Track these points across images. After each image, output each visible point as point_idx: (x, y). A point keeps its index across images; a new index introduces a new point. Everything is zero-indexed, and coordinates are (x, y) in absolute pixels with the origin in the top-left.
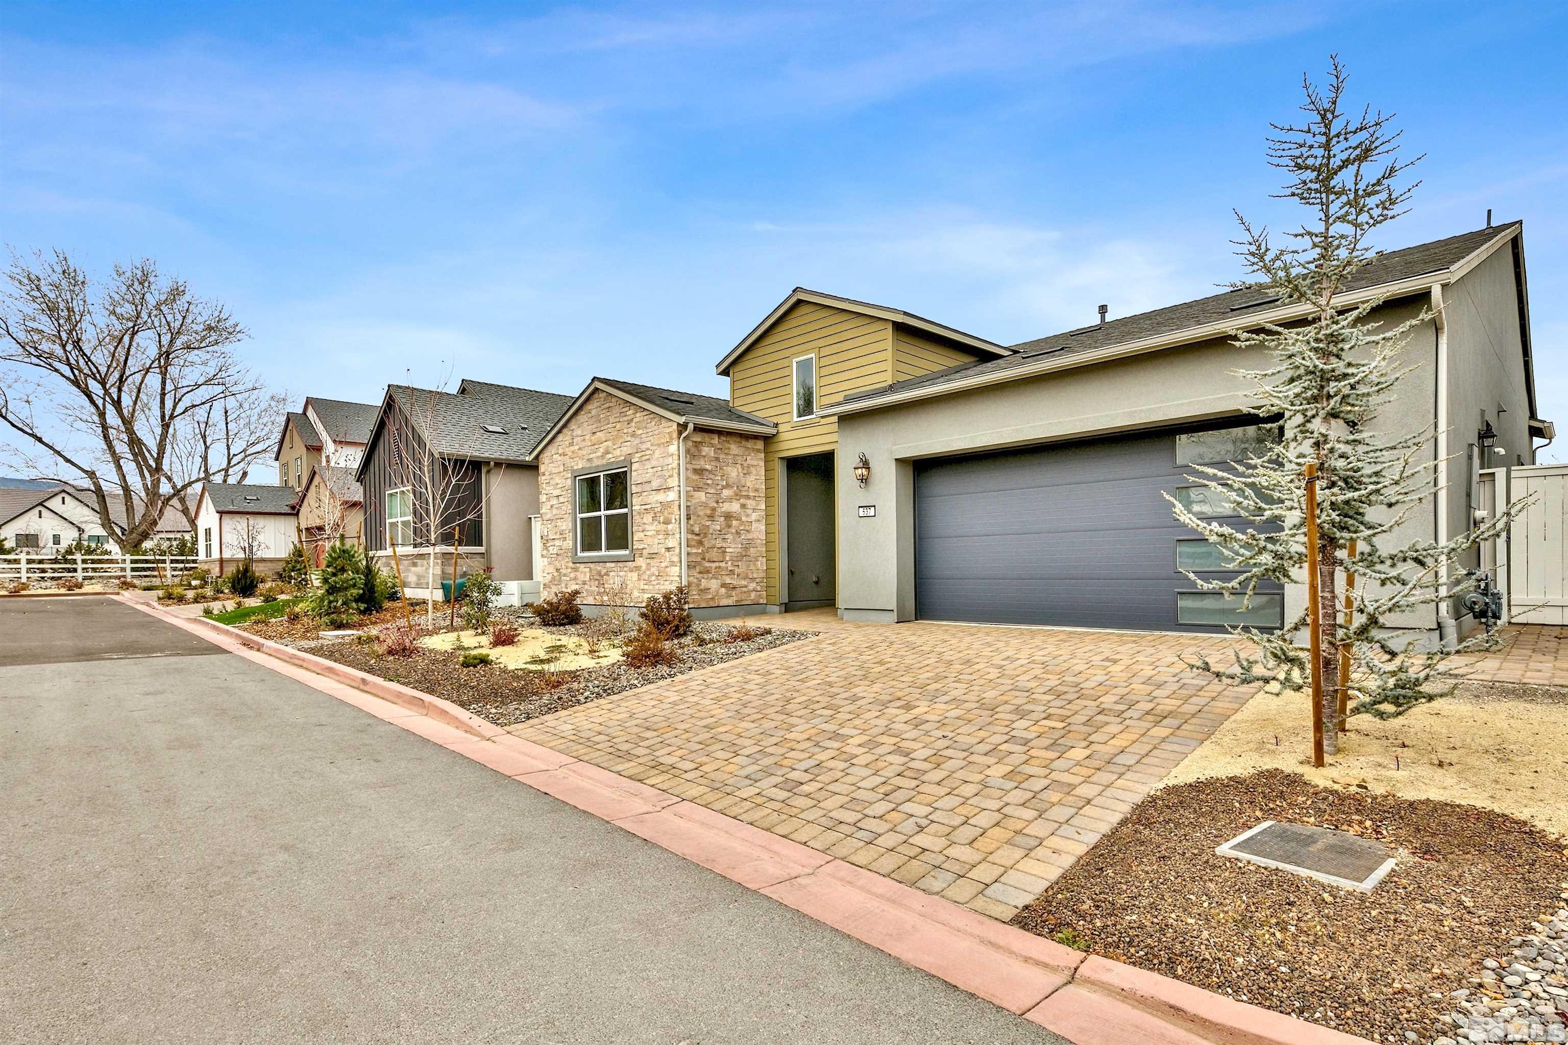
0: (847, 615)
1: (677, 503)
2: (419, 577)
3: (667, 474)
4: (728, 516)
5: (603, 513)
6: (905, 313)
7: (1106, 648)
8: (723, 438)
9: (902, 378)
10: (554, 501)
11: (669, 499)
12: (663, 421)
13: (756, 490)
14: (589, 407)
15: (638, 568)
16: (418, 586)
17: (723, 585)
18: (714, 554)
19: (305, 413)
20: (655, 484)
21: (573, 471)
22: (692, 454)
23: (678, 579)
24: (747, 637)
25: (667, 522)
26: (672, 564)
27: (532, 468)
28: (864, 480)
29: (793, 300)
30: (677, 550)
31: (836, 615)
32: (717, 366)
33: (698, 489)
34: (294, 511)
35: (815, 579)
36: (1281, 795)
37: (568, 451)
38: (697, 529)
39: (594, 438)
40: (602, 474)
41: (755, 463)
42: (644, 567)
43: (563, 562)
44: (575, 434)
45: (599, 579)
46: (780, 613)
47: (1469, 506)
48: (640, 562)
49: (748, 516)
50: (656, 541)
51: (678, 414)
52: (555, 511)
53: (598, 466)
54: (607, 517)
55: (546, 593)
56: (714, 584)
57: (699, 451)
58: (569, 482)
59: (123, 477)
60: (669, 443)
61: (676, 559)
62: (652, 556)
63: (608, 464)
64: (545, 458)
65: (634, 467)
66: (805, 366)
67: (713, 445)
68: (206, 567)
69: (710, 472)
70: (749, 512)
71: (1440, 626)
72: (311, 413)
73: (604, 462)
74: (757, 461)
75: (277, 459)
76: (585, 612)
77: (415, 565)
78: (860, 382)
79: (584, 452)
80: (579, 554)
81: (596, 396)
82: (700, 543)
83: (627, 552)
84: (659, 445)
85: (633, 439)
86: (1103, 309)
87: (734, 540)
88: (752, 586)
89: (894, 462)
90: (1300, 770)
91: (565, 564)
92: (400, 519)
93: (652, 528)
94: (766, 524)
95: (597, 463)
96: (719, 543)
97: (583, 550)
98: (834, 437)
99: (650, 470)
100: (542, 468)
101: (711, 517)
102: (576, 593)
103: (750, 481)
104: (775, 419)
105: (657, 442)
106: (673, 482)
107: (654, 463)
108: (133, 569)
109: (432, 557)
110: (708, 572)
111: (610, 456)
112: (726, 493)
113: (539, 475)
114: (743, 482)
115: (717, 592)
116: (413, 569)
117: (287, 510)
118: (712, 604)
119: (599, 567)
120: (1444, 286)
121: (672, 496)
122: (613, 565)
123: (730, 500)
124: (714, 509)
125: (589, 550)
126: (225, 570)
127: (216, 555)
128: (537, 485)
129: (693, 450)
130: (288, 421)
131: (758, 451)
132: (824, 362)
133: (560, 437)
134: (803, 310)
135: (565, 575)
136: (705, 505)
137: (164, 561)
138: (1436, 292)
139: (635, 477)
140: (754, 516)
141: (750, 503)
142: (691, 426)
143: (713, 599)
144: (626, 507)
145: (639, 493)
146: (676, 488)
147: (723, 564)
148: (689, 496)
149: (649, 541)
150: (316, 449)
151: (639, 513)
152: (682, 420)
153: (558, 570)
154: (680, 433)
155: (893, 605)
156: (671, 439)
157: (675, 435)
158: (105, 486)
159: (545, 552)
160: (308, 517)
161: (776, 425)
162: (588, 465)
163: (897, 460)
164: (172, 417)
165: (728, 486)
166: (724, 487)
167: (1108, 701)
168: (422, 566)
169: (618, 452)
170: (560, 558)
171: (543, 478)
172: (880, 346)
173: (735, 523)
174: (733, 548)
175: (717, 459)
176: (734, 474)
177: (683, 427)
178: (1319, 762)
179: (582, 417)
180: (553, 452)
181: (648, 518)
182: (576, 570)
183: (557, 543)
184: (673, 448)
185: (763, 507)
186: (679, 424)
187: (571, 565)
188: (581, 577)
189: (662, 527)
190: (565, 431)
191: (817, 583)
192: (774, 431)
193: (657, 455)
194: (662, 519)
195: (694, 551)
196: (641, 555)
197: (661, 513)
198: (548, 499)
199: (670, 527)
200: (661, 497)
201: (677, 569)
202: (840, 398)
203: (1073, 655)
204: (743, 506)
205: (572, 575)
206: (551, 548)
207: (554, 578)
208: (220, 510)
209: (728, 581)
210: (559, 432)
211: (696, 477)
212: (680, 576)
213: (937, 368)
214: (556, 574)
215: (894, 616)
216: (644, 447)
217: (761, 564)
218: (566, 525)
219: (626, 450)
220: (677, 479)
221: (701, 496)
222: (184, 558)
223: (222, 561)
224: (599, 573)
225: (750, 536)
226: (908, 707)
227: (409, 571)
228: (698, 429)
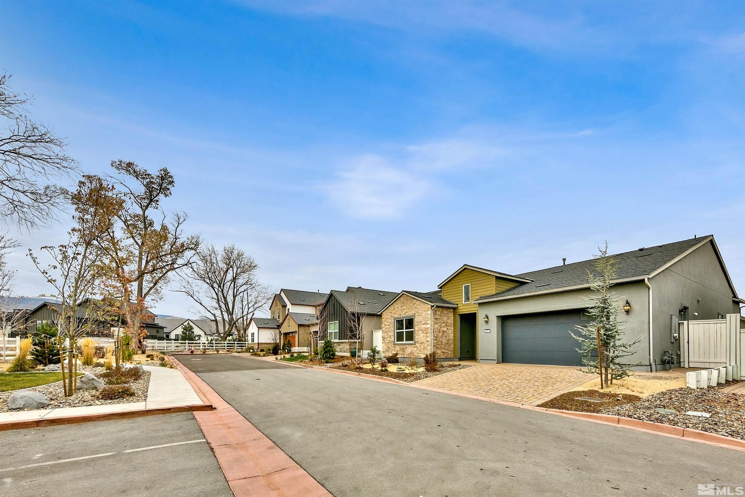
0: (481, 361)
1: (430, 328)
2: (341, 349)
3: (427, 320)
4: (443, 332)
5: (404, 330)
6: (500, 273)
7: (560, 370)
8: (442, 309)
9: (498, 292)
10: (387, 327)
11: (428, 327)
12: (426, 304)
13: (451, 324)
14: (400, 299)
15: (417, 347)
16: (340, 351)
17: (442, 352)
18: (439, 343)
19: (280, 294)
20: (423, 322)
21: (394, 318)
22: (435, 314)
23: (430, 350)
24: (454, 366)
25: (427, 333)
26: (429, 345)
27: (380, 316)
28: (487, 322)
29: (463, 268)
30: (430, 342)
31: (476, 361)
32: (438, 286)
33: (436, 324)
34: (279, 327)
35: (467, 351)
36: (593, 394)
37: (393, 312)
38: (435, 336)
39: (402, 308)
40: (404, 319)
41: (451, 316)
42: (419, 346)
43: (390, 345)
44: (395, 307)
45: (403, 350)
46: (458, 361)
47: (671, 333)
48: (417, 345)
49: (449, 331)
50: (423, 339)
51: (432, 303)
52: (387, 330)
53: (403, 317)
54: (406, 331)
55: (384, 354)
56: (439, 352)
57: (436, 313)
58: (393, 321)
59: (223, 316)
60: (428, 311)
61: (430, 344)
62: (422, 343)
63: (406, 316)
64: (384, 313)
65: (416, 317)
66: (467, 288)
67: (440, 311)
68: (252, 346)
69: (439, 319)
70: (449, 330)
71: (650, 365)
72: (283, 294)
73: (405, 315)
74: (451, 315)
75: (270, 309)
76: (400, 360)
77: (339, 345)
78: (485, 293)
79: (398, 312)
80: (396, 342)
81: (403, 296)
82: (436, 340)
83: (413, 342)
84: (424, 311)
85: (415, 309)
86: (564, 260)
87: (445, 339)
88: (450, 352)
89: (496, 318)
90: (598, 390)
91: (391, 345)
92: (333, 331)
93: (422, 335)
94: (454, 334)
95: (403, 315)
96: (441, 340)
97: (397, 341)
98: (477, 309)
99: (421, 318)
100: (383, 317)
101: (439, 332)
102: (397, 354)
103: (449, 321)
104: (457, 303)
105: (423, 310)
106: (429, 322)
107: (423, 316)
108: (227, 346)
109: (357, 343)
110: (438, 348)
111: (408, 314)
112: (443, 325)
113: (382, 318)
114: (447, 321)
115: (440, 354)
116: (338, 346)
117: (276, 327)
118: (439, 358)
119: (403, 346)
120: (648, 279)
121: (429, 326)
122: (408, 346)
123: (444, 327)
124: (440, 330)
125: (399, 341)
126: (259, 347)
127: (256, 341)
128: (381, 321)
129: (435, 313)
130: (275, 296)
131: (452, 312)
132: (473, 286)
133: (390, 308)
134: (466, 271)
135: (391, 349)
136: (437, 328)
137: (234, 344)
138: (646, 280)
139: (416, 320)
140: (450, 332)
141: (449, 328)
142: (435, 306)
143: (439, 356)
144: (413, 329)
145: (418, 325)
146: (430, 324)
147: (442, 346)
148: (434, 326)
149: (421, 339)
150: (284, 306)
151: (417, 331)
152: (433, 304)
153: (388, 347)
154: (431, 308)
155: (496, 358)
156: (429, 309)
157: (430, 308)
158: (218, 318)
159: (384, 342)
160: (284, 330)
161: (457, 305)
162: (400, 316)
163: (497, 316)
164: (236, 296)
165: (443, 323)
166: (442, 323)
167: (558, 379)
168: (342, 345)
169: (410, 313)
170: (389, 343)
171: (383, 319)
172: (492, 283)
173: (445, 334)
174: (444, 341)
175: (441, 315)
176: (445, 319)
177: (432, 306)
178: (602, 388)
179: (398, 302)
180: (387, 312)
181: (421, 332)
182: (395, 347)
183: (388, 339)
184: (429, 312)
185: (453, 329)
186: (431, 305)
187: (393, 345)
188: (396, 349)
189: (425, 335)
190: (391, 306)
191: (468, 352)
192: (457, 306)
193: (424, 314)
194: (425, 333)
195: (435, 342)
196: (418, 343)
197: (425, 331)
198: (385, 326)
199: (428, 335)
200: (425, 326)
201: (430, 347)
202: (478, 297)
203: (550, 371)
204: (447, 329)
205: (393, 349)
206: (386, 341)
207: (387, 350)
208: (259, 327)
209: (443, 351)
210: (390, 306)
211: (435, 320)
212: (431, 349)
213: (508, 288)
214: (387, 348)
215: (496, 362)
216: (419, 311)
217: (452, 346)
218: (391, 334)
219: (413, 312)
220: (430, 321)
221: (437, 326)
222: (240, 342)
223: (258, 344)
224: (403, 348)
225: (449, 337)
226: (508, 380)
227: (337, 347)
228: (437, 307)
